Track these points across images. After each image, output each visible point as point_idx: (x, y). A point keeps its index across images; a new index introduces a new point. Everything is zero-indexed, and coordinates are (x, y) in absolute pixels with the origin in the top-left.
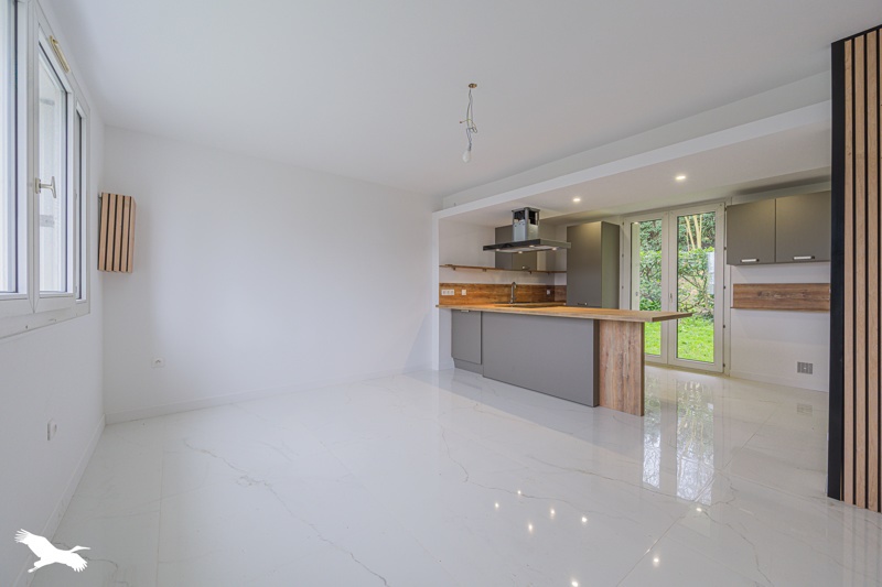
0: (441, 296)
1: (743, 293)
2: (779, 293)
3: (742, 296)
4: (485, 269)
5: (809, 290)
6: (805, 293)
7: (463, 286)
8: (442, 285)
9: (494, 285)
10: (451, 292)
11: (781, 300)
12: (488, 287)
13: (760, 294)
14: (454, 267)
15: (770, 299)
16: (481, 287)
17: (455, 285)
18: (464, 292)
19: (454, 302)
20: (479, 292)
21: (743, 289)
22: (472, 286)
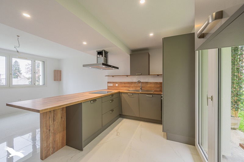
0: (108, 86)
4: (127, 76)
7: (116, 83)
8: (108, 82)
9: (132, 82)
10: (111, 85)
12: (129, 83)
14: (113, 76)
16: (125, 83)
17: (113, 83)
18: (117, 85)
19: (113, 88)
20: (124, 85)
22: (121, 83)
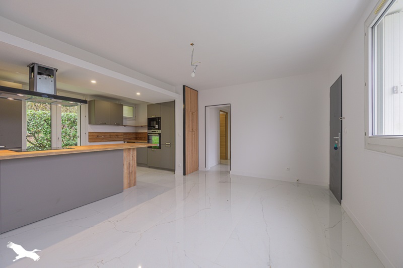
1: (92, 136)
2: (104, 136)
3: (92, 137)
5: (111, 134)
6: (110, 135)
11: (104, 138)
13: (98, 136)
15: (101, 138)
21: (92, 134)
